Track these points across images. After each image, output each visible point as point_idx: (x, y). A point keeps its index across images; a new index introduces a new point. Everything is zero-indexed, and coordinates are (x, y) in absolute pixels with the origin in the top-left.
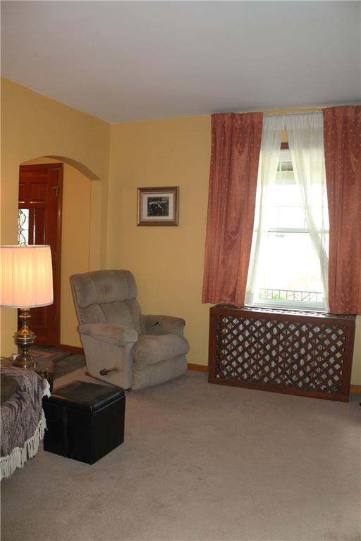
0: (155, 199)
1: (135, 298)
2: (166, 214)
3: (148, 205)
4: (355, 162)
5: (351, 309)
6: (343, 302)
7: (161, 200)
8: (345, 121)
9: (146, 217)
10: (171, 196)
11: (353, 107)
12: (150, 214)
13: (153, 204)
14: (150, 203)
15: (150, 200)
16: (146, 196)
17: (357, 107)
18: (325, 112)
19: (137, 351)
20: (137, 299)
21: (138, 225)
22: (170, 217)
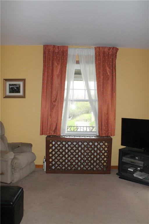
0: (13, 85)
1: (4, 135)
2: (19, 92)
3: (9, 88)
4: (109, 71)
5: (108, 134)
6: (105, 131)
7: (16, 85)
8: (104, 53)
9: (8, 93)
10: (21, 83)
11: (108, 47)
12: (10, 92)
13: (12, 87)
14: (10, 87)
15: (10, 85)
16: (8, 83)
17: (109, 47)
18: (95, 48)
19: (15, 163)
20: (5, 135)
21: (4, 98)
22: (21, 93)
